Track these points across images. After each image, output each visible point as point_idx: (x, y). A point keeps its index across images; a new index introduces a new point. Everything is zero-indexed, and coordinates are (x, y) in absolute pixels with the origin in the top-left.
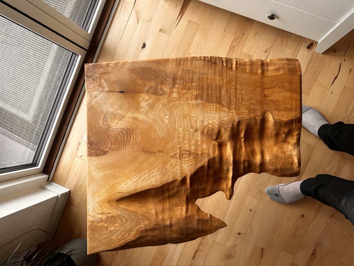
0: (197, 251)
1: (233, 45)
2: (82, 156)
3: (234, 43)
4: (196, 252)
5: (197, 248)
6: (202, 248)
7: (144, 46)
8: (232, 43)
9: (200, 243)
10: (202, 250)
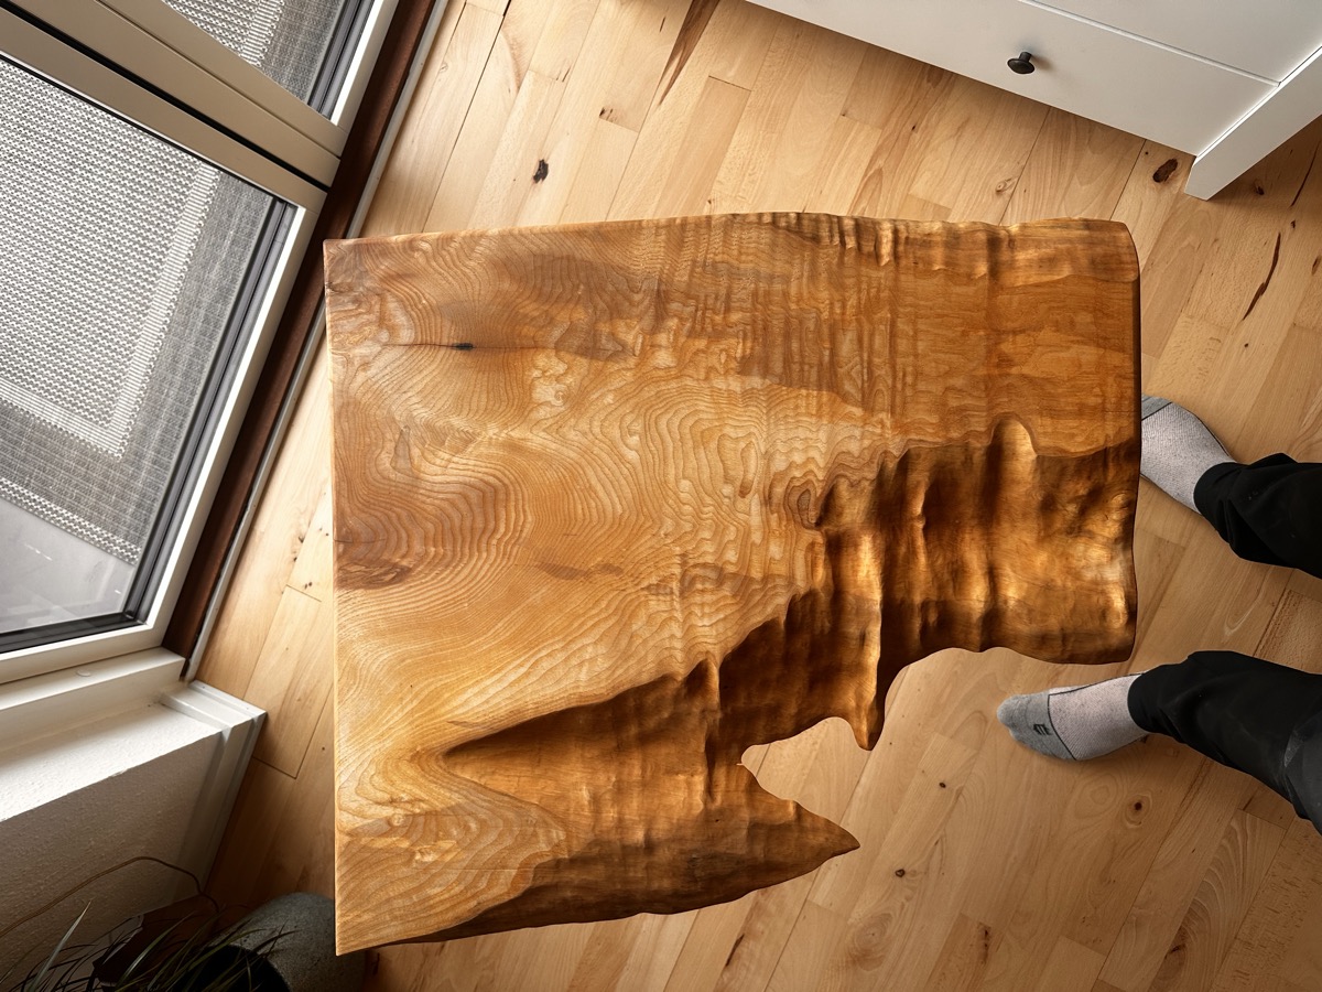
0: (741, 938)
1: (876, 167)
2: (310, 584)
3: (880, 162)
4: (738, 943)
5: (744, 928)
6: (759, 926)
7: (542, 171)
8: (872, 162)
9: (752, 910)
10: (763, 933)
